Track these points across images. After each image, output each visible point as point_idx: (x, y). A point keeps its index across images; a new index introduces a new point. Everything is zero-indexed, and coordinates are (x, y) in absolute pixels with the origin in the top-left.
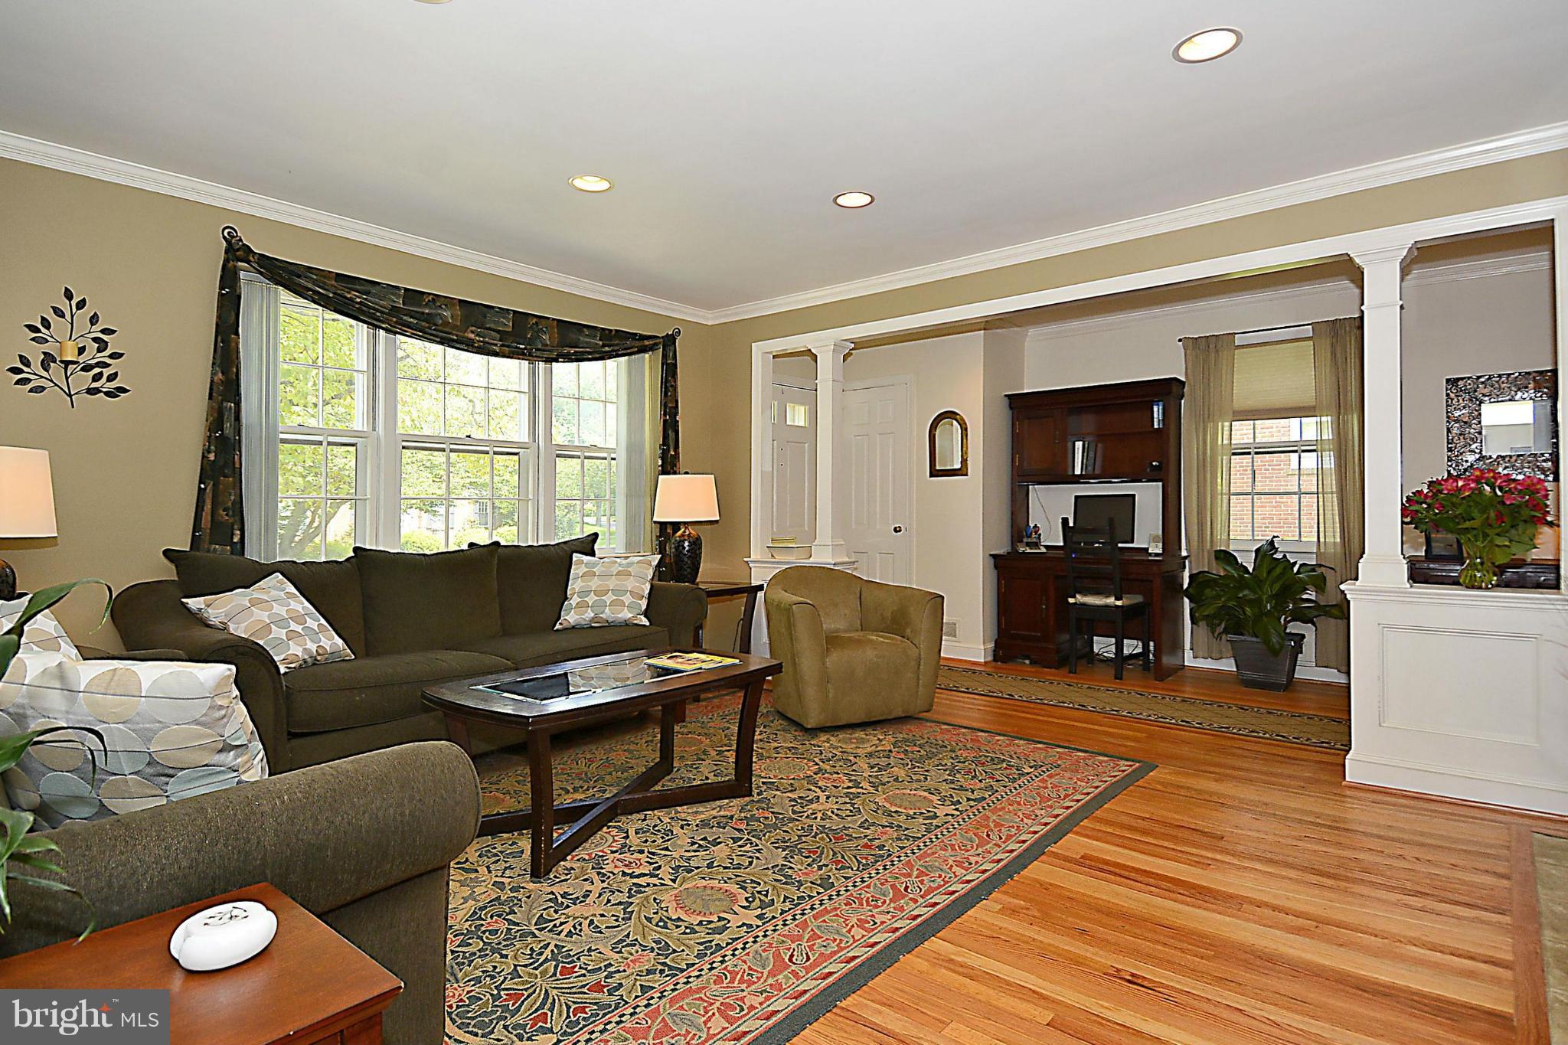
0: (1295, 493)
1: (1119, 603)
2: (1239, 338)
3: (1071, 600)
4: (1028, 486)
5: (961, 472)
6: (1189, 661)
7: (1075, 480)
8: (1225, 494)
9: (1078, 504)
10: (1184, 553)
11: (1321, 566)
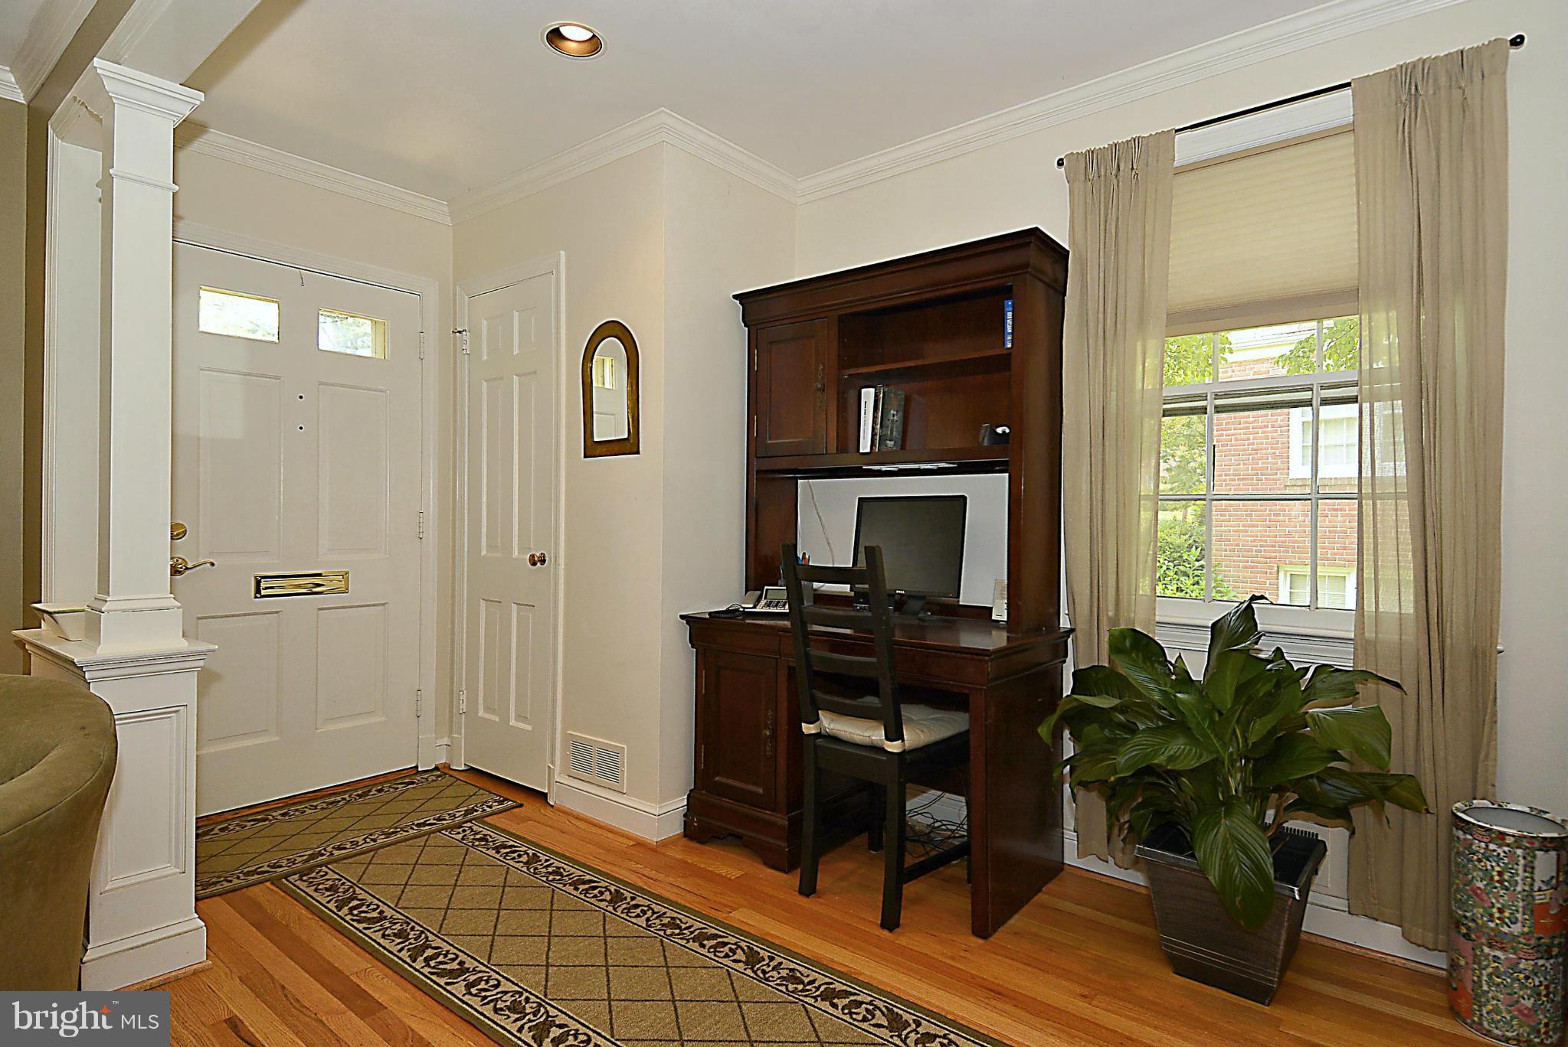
0: (1303, 499)
1: (894, 747)
3: (808, 729)
4: (796, 479)
5: (628, 446)
6: (1071, 857)
7: (863, 468)
8: (1147, 497)
9: (863, 517)
10: (1065, 623)
11: (1366, 675)
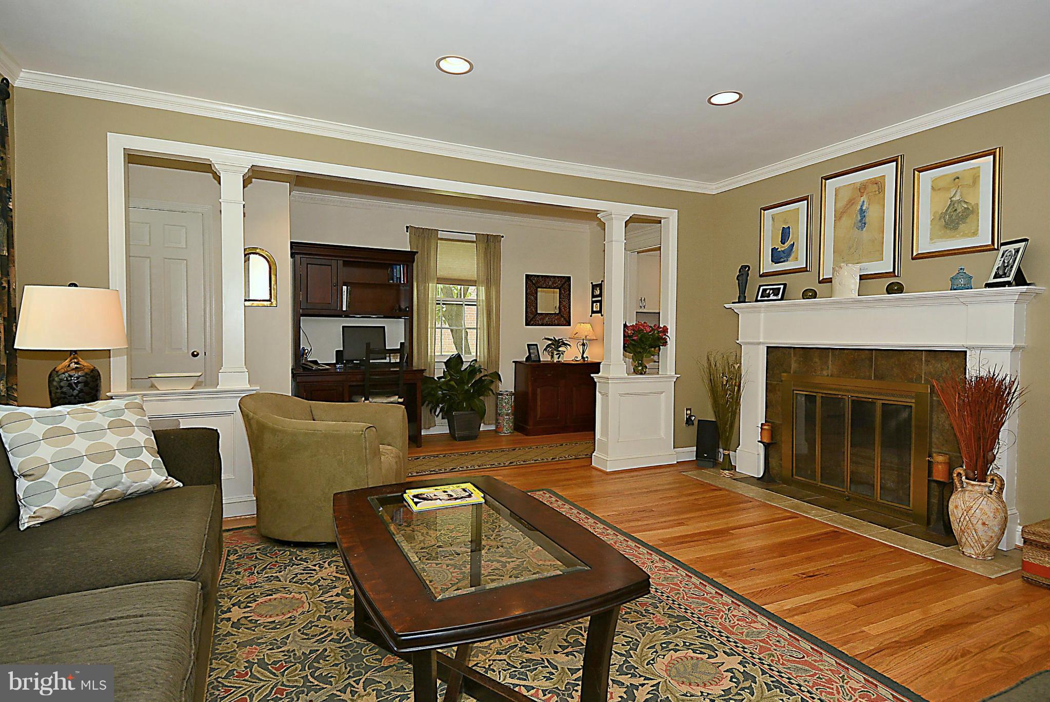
0: (474, 328)
1: (401, 400)
2: (441, 234)
5: (269, 303)
7: (340, 314)
9: (345, 331)
